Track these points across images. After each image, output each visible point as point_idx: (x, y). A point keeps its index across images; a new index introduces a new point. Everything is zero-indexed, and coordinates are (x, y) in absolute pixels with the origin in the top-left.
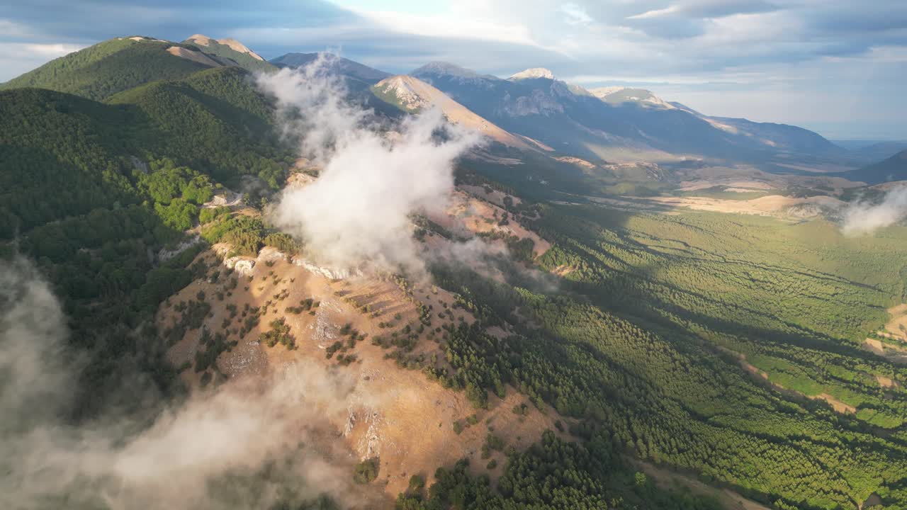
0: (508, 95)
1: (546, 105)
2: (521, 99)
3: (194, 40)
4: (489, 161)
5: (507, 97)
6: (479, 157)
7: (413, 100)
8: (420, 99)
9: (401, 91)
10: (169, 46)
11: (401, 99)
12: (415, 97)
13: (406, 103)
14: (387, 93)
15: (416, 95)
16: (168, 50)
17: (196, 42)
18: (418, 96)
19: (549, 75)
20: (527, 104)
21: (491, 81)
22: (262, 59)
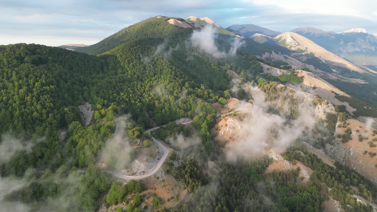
0: (343, 42)
1: (364, 46)
2: (350, 44)
3: (189, 19)
4: (344, 80)
5: (342, 43)
6: (337, 78)
7: (295, 45)
8: (300, 44)
9: (289, 40)
10: (169, 19)
11: (288, 45)
12: (297, 44)
13: (291, 47)
14: (281, 42)
15: (297, 42)
16: (168, 21)
17: (190, 19)
18: (298, 43)
19: (364, 31)
20: (354, 46)
21: (332, 35)
22: (220, 27)
